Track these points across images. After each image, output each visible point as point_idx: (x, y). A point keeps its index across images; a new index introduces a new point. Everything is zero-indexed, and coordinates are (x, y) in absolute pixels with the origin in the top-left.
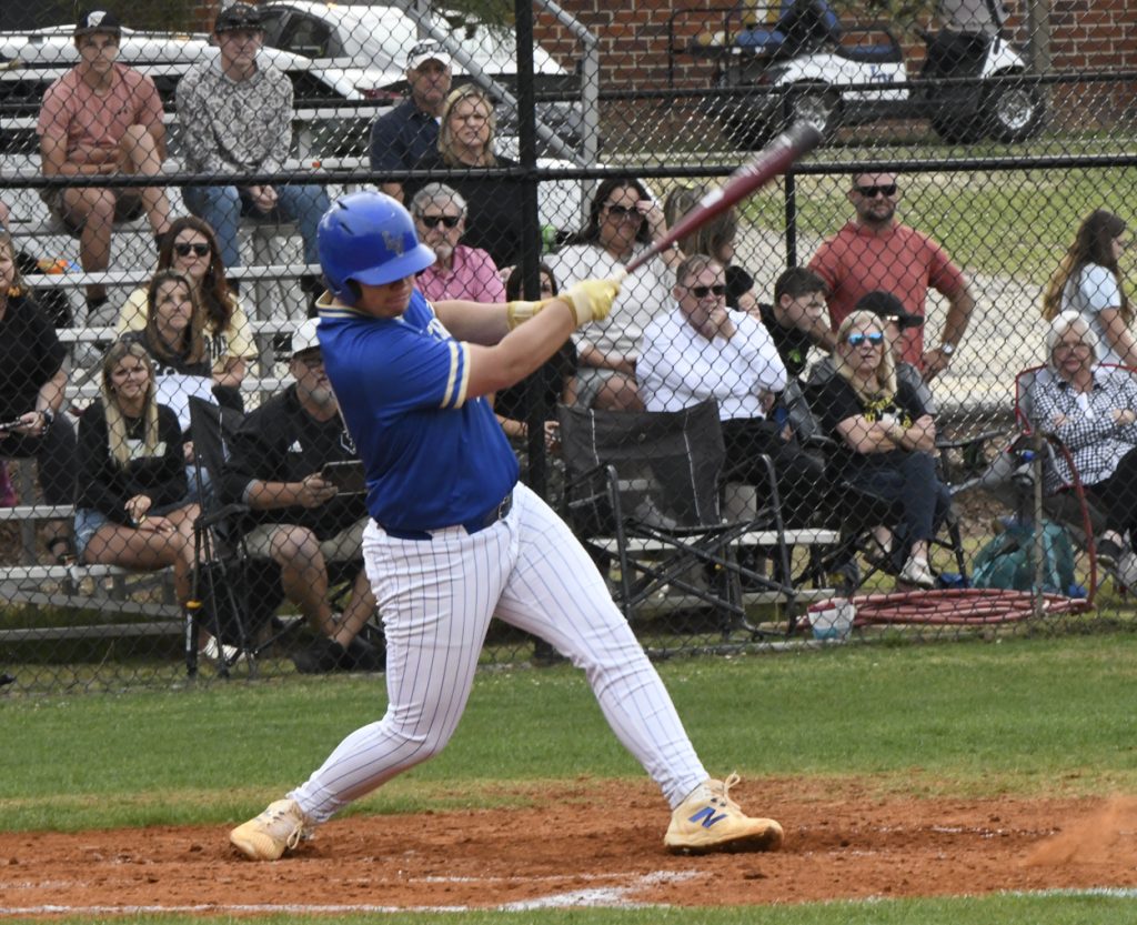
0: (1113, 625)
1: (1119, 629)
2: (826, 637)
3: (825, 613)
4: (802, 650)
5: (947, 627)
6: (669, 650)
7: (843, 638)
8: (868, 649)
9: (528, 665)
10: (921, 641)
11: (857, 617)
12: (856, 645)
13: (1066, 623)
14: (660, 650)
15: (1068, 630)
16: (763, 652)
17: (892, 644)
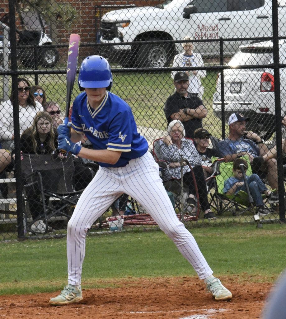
0: (208, 225)
1: (210, 226)
2: (114, 230)
3: (114, 222)
4: (107, 234)
5: (154, 226)
6: (63, 235)
7: (120, 230)
8: (129, 233)
9: (16, 240)
10: (146, 231)
11: (124, 223)
12: (124, 232)
13: (192, 224)
14: (60, 235)
15: (193, 227)
16: (94, 235)
17: (137, 232)
